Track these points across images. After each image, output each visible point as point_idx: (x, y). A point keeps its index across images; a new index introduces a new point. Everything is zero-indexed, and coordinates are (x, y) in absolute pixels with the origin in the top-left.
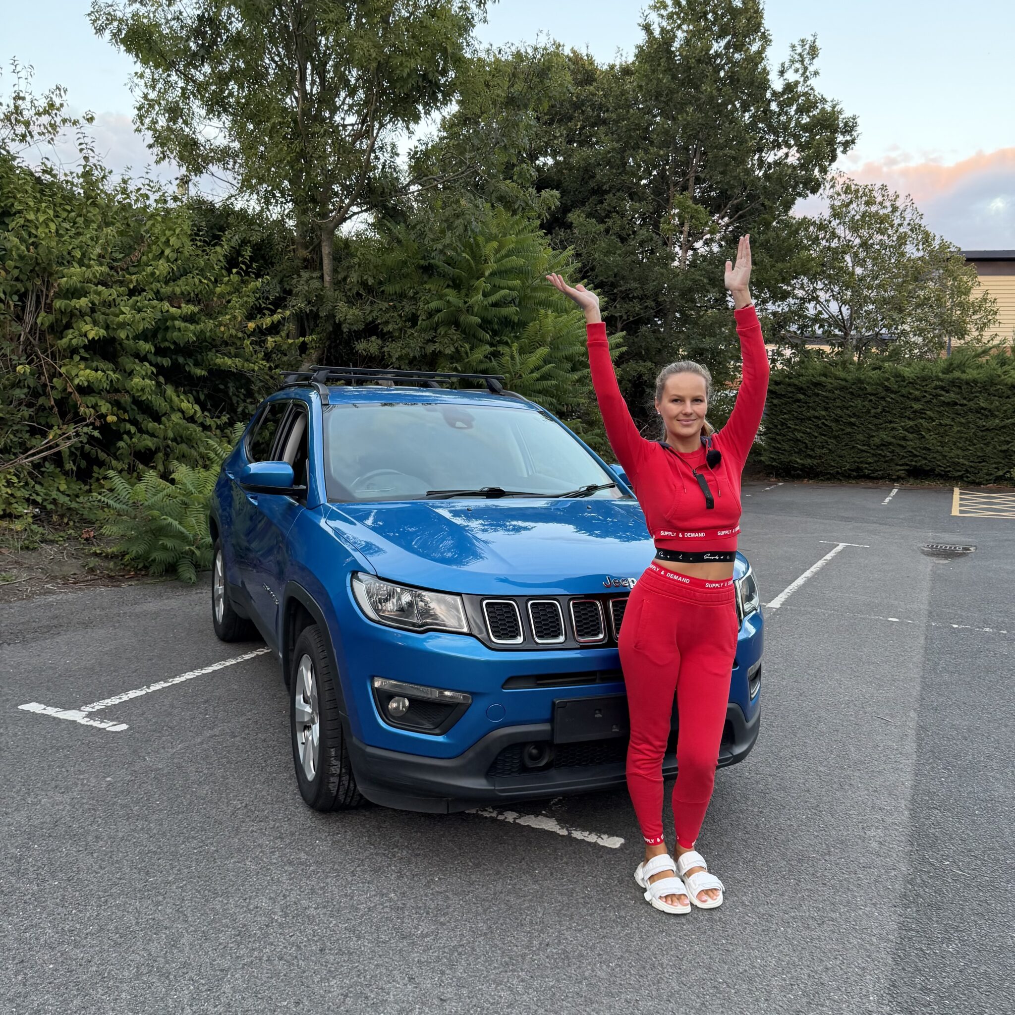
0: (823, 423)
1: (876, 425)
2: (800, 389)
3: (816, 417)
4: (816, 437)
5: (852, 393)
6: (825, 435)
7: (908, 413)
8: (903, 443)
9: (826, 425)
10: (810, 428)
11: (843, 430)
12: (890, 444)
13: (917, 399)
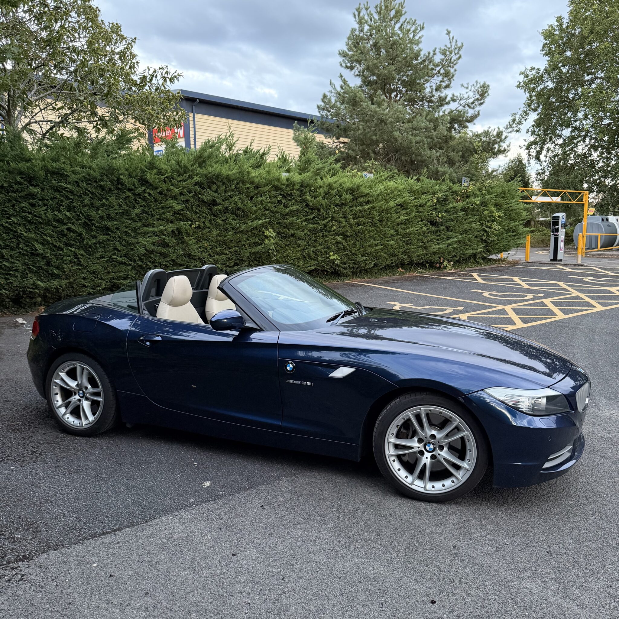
0: (69, 229)
1: (134, 230)
2: (31, 179)
3: (58, 221)
4: (60, 249)
5: (102, 188)
6: (71, 245)
7: (167, 215)
8: (164, 250)
9: (74, 232)
10: (51, 236)
11: (95, 237)
12: (152, 252)
13: (174, 198)
